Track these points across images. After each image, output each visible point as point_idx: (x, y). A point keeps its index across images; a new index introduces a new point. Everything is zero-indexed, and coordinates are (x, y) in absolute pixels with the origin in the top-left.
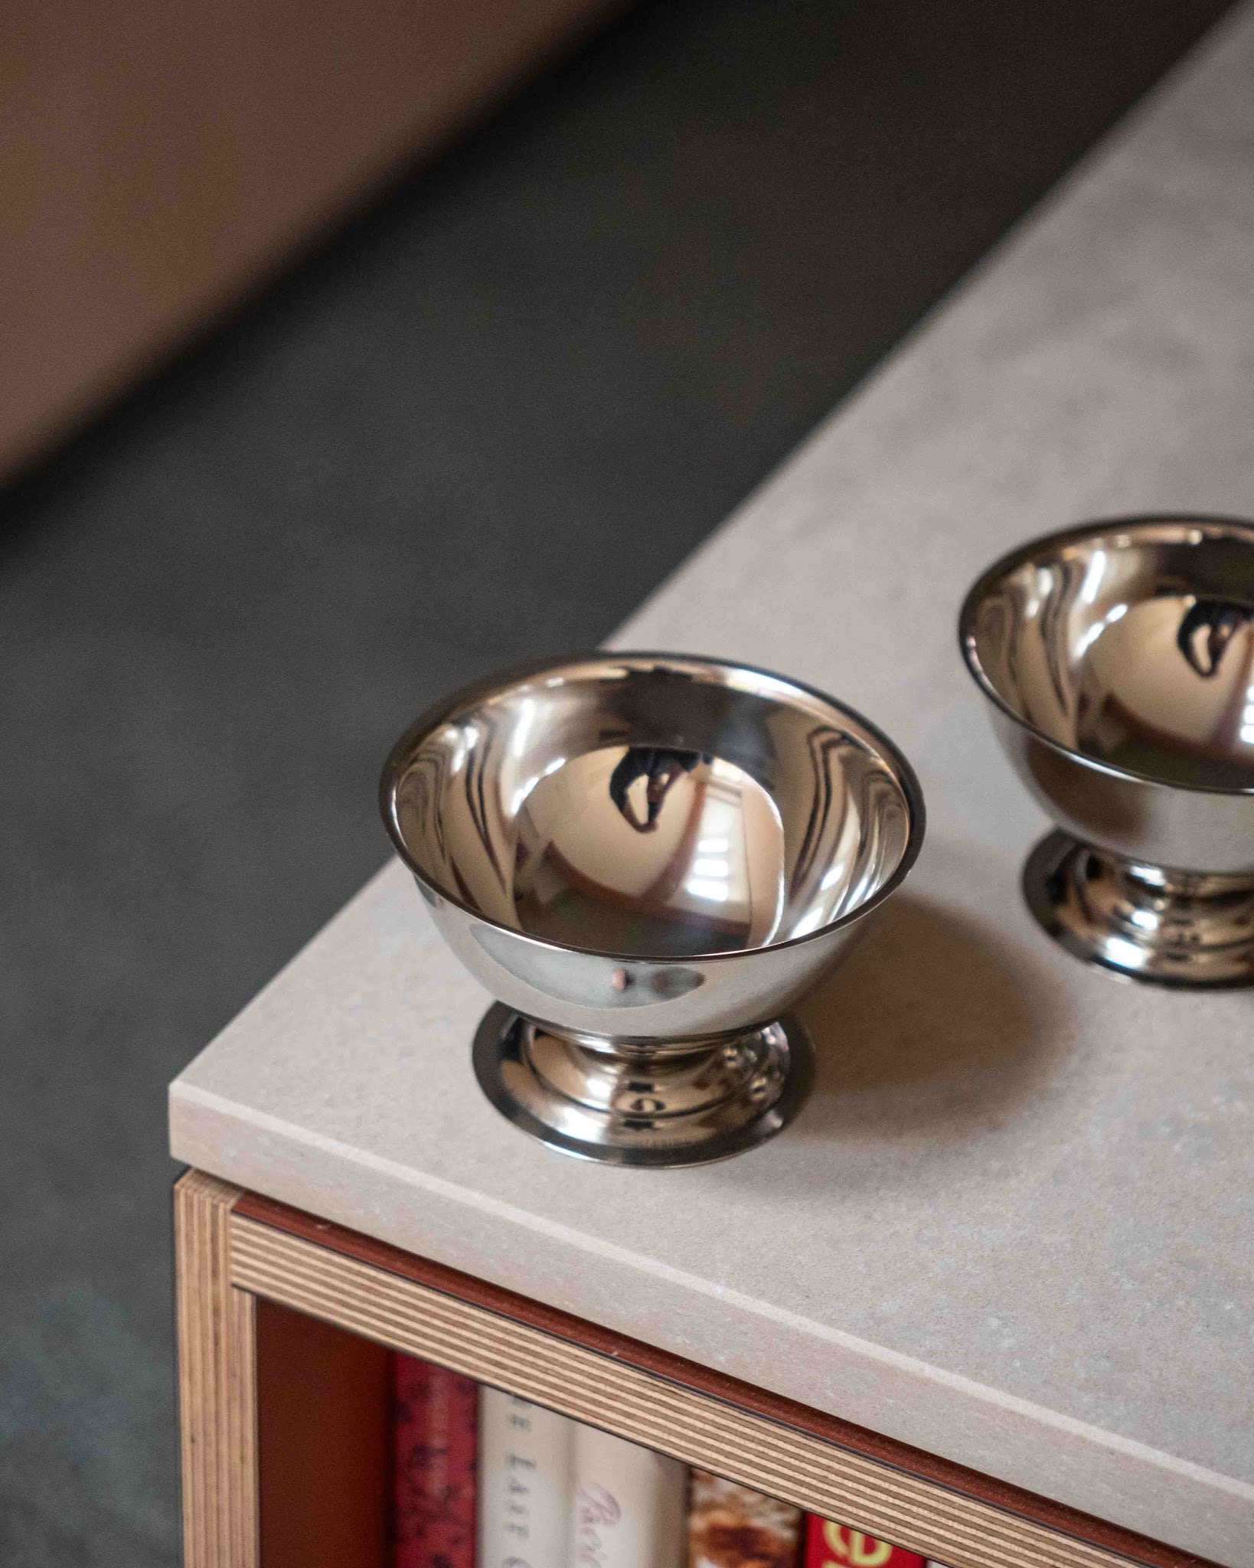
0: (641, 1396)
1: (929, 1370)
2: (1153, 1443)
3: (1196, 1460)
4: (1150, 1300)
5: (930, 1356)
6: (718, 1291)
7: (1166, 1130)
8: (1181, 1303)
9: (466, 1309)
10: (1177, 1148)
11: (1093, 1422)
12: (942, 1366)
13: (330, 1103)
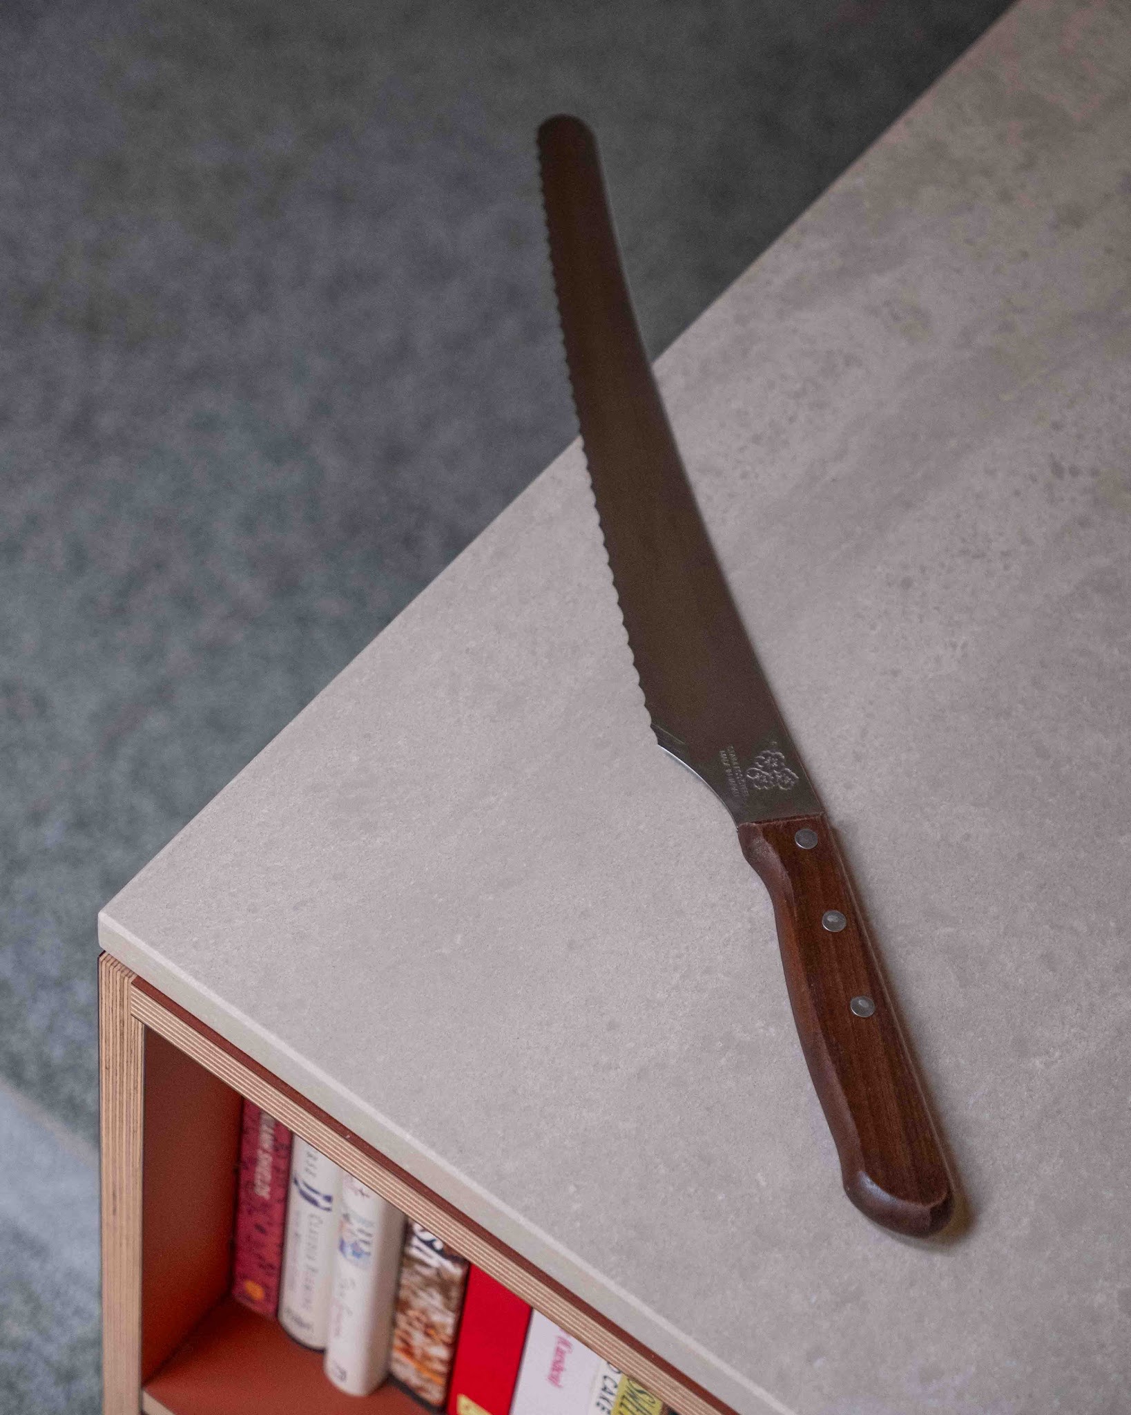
0: (361, 1161)
1: (522, 1220)
2: (645, 1300)
3: (667, 1317)
4: (673, 1185)
5: (525, 1210)
6: (408, 1137)
7: (720, 1044)
8: (692, 1190)
9: (264, 1083)
10: (723, 1061)
11: (612, 1278)
12: (531, 1219)
13: (195, 945)
